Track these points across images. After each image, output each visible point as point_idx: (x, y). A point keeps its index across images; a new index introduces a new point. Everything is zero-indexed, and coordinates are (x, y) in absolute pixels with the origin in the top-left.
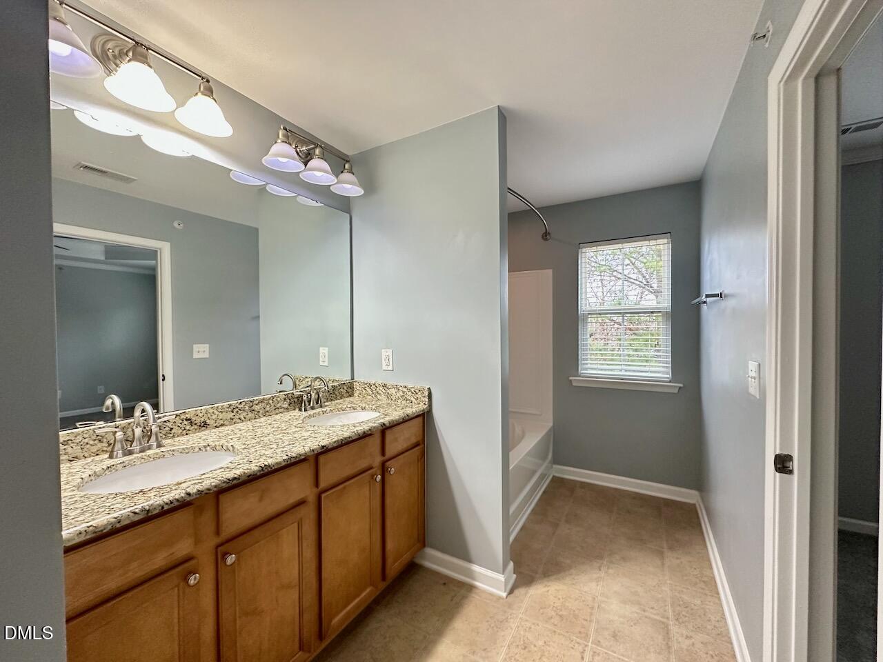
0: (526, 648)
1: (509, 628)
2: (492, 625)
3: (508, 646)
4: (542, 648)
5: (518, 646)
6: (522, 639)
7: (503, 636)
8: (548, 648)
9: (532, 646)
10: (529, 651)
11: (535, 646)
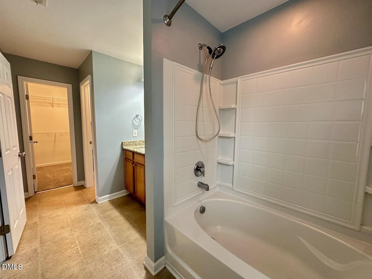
0: (117, 260)
1: (129, 258)
2: (134, 252)
3: (122, 254)
4: (111, 267)
5: (119, 258)
6: (120, 260)
7: (127, 254)
8: (110, 269)
9: (115, 263)
10: (114, 261)
11: (114, 264)
